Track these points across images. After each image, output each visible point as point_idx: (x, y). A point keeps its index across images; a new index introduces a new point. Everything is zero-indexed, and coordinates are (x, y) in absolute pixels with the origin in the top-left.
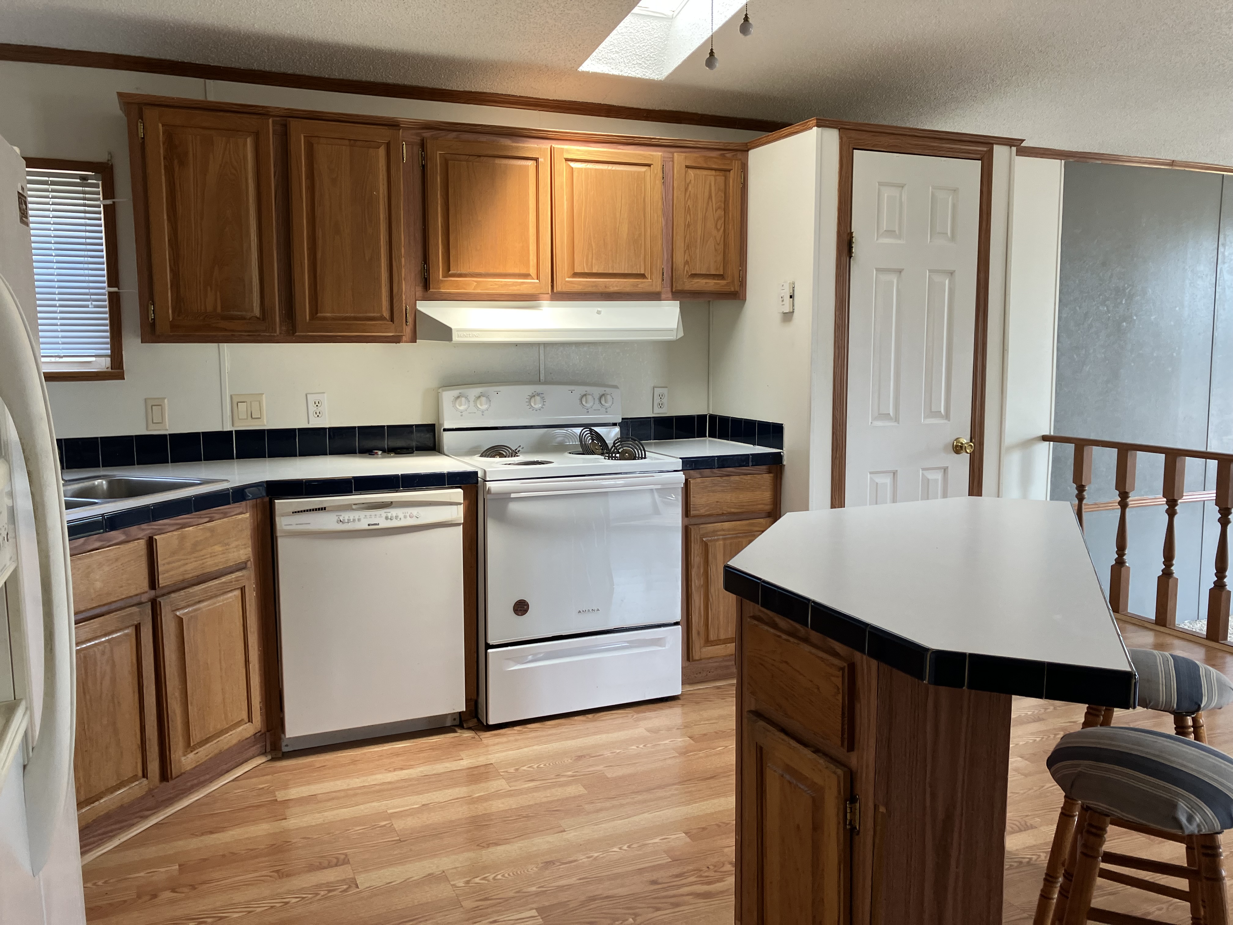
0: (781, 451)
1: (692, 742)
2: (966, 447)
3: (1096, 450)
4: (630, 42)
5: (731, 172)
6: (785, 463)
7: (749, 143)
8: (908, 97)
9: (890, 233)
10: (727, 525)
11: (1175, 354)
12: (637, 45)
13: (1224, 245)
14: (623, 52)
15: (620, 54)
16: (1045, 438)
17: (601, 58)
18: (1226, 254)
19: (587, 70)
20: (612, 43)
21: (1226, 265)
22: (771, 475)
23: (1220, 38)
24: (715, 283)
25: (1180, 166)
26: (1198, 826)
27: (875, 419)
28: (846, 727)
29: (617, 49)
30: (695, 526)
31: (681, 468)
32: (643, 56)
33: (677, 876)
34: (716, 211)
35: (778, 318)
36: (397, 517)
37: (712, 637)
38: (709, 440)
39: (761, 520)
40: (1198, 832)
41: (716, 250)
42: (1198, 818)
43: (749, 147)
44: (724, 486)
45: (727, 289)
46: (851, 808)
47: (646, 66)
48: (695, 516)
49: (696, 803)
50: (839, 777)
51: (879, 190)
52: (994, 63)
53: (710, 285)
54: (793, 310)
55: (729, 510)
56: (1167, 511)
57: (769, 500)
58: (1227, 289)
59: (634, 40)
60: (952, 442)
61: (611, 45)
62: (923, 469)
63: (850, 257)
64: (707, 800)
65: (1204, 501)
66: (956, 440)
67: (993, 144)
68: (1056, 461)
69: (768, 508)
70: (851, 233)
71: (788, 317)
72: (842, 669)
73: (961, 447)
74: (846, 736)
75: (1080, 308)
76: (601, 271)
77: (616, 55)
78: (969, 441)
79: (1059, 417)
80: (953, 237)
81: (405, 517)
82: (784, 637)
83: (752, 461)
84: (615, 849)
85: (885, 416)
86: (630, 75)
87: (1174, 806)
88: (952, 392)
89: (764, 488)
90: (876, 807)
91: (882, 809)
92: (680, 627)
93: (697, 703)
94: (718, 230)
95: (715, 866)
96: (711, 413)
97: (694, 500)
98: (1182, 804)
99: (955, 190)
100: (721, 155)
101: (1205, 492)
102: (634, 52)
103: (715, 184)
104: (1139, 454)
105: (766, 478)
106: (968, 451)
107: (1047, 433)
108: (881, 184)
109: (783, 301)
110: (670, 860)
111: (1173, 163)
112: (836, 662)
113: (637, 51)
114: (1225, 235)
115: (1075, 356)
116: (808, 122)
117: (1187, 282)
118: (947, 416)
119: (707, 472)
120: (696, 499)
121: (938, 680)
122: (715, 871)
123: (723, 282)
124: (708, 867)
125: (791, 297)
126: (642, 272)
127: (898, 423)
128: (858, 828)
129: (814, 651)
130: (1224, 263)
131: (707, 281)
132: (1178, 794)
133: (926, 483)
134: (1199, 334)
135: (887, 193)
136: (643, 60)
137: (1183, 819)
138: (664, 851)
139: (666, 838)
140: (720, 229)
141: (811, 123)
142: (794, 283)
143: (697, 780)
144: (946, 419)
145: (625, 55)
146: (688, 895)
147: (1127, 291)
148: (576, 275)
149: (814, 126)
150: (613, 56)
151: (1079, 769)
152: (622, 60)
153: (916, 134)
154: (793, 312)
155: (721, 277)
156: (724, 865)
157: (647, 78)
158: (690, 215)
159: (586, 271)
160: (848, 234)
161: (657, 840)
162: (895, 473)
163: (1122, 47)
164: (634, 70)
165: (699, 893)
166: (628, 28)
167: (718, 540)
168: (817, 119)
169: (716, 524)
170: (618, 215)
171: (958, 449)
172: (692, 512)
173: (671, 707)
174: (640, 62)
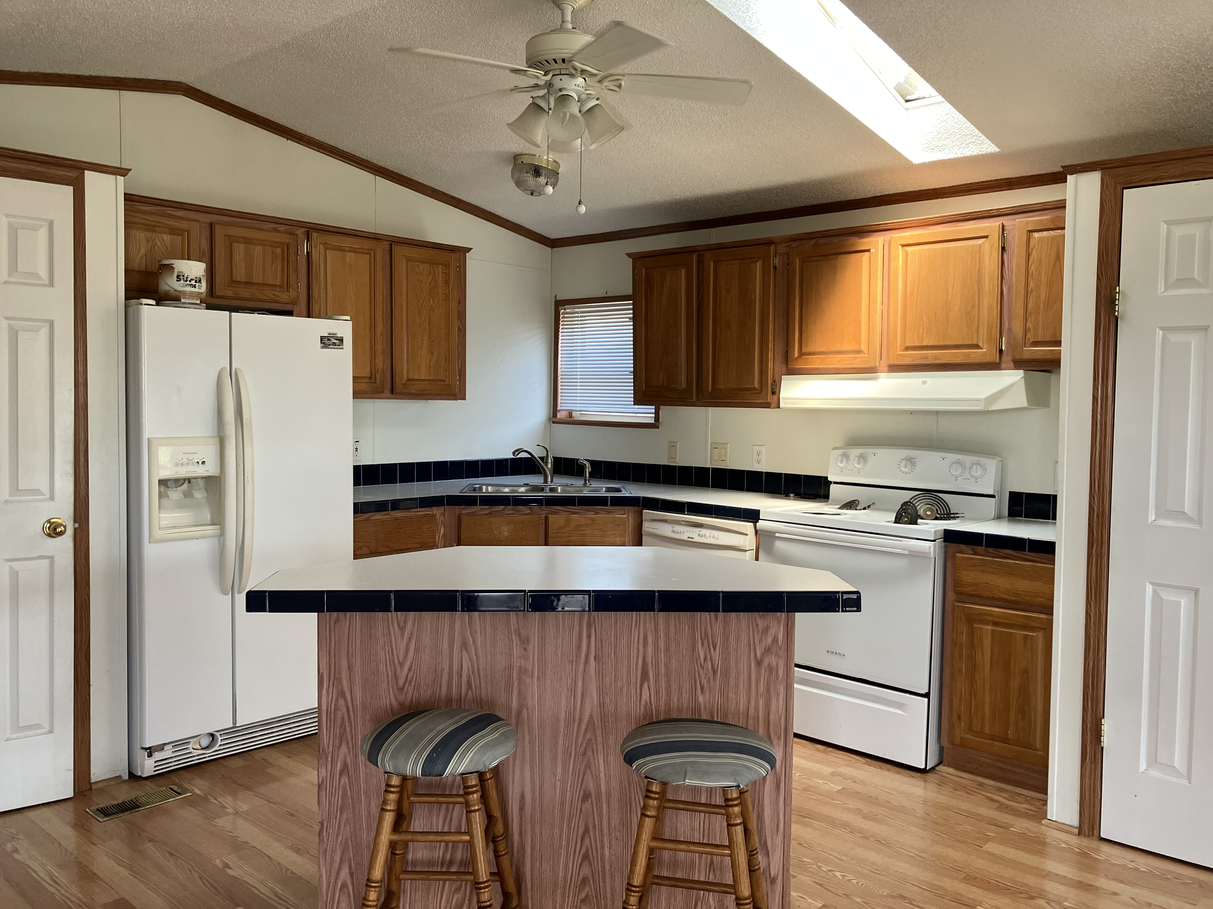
4: (956, 126)
6: (1057, 553)
12: (964, 126)
14: (952, 136)
15: (950, 139)
17: (933, 148)
19: (923, 162)
20: (938, 132)
29: (945, 136)
32: (973, 134)
36: (705, 535)
44: (995, 568)
47: (980, 142)
48: (960, 593)
55: (999, 595)
59: (959, 122)
61: (939, 133)
76: (931, 343)
77: (947, 141)
81: (710, 537)
86: (965, 155)
102: (964, 134)
113: (966, 131)
120: (962, 576)
126: (975, 343)
136: (975, 137)
145: (955, 138)
148: (907, 349)
150: (945, 143)
152: (954, 144)
157: (984, 153)
158: (1033, 280)
159: (917, 344)
164: (969, 149)
166: (949, 115)
169: (983, 607)
170: (950, 289)
172: (957, 588)
174: (973, 140)
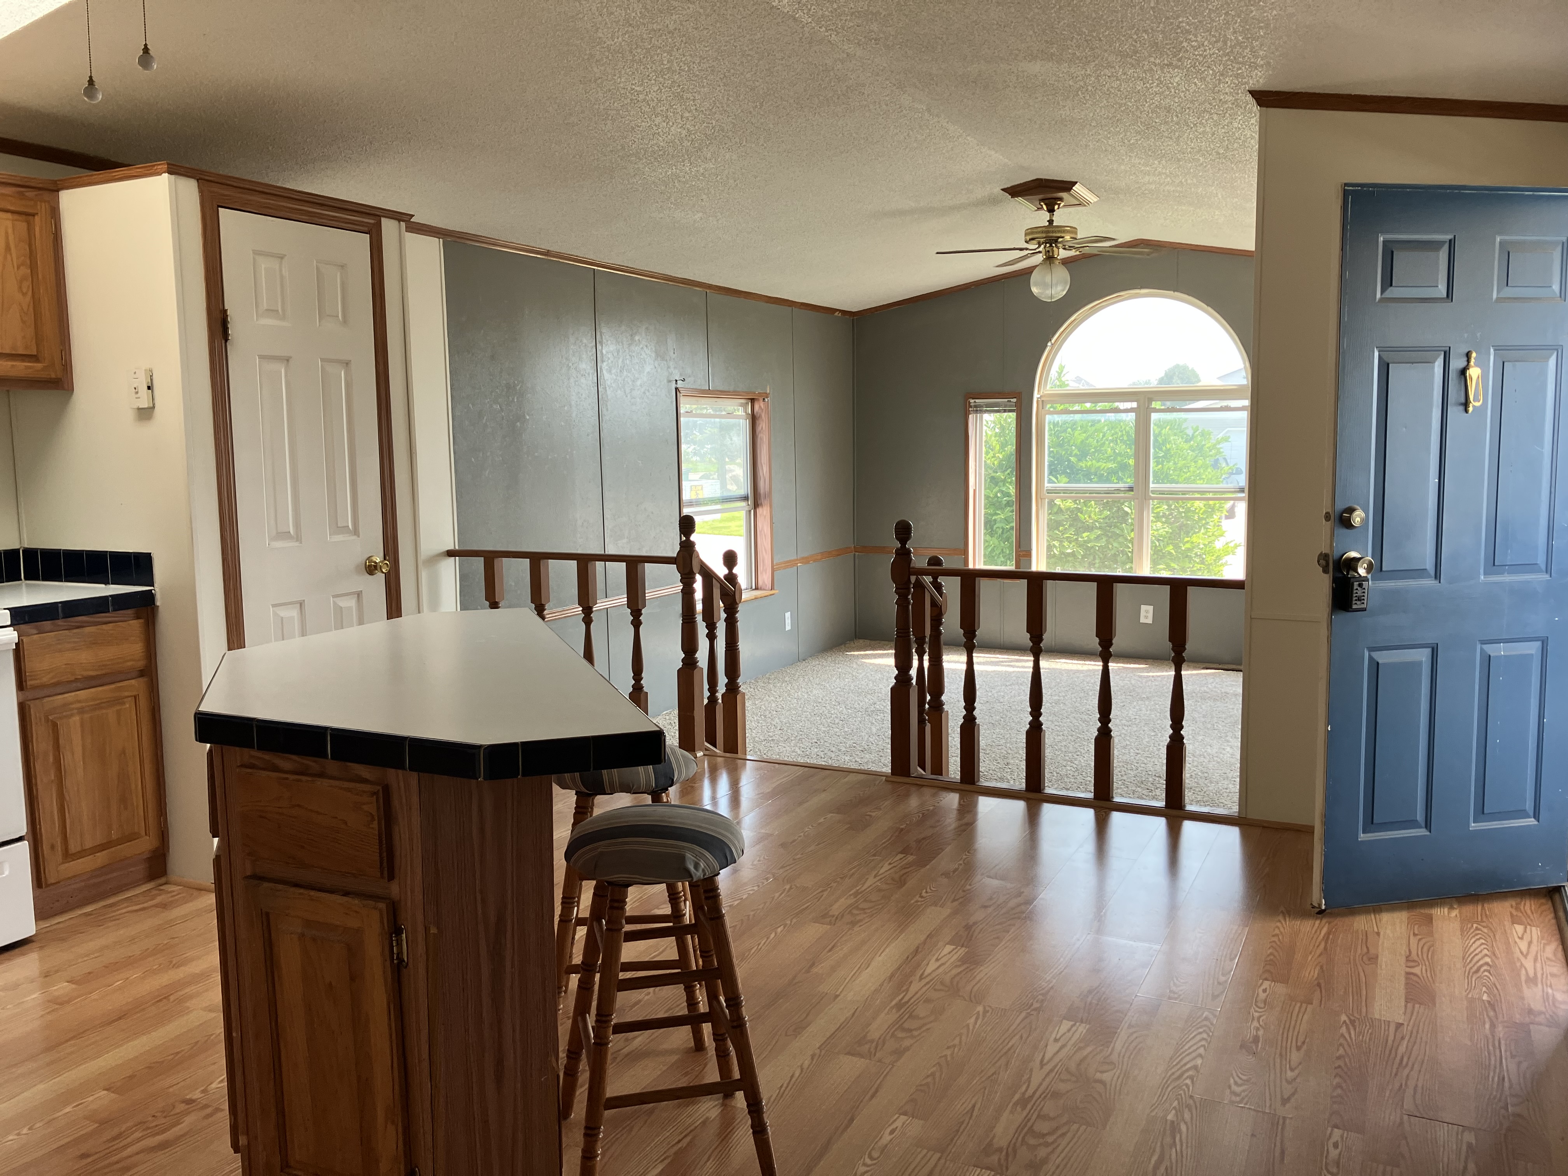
0: (152, 588)
1: (74, 986)
2: (381, 566)
3: (506, 563)
5: (36, 217)
6: (158, 603)
7: (59, 180)
8: (270, 148)
9: (271, 312)
10: (83, 694)
11: (568, 457)
13: (601, 343)
16: (450, 554)
18: (604, 352)
21: (605, 364)
22: (141, 621)
23: (596, 132)
24: (26, 366)
25: (554, 257)
26: (703, 870)
27: (272, 539)
28: (385, 854)
30: (37, 701)
31: (9, 623)
33: (114, 1139)
34: (18, 268)
35: (129, 416)
37: (73, 847)
38: (26, 584)
39: (133, 682)
40: (704, 876)
41: (24, 322)
42: (702, 865)
43: (60, 186)
44: (75, 642)
45: (44, 375)
46: (397, 940)
48: (34, 688)
49: (108, 1052)
50: (381, 911)
51: (254, 259)
52: (374, 124)
53: (19, 368)
54: (154, 404)
55: (86, 673)
56: (583, 620)
57: (141, 654)
58: (607, 388)
60: (364, 562)
62: (334, 596)
63: (226, 340)
64: (121, 1045)
65: (607, 609)
66: (369, 558)
67: (380, 216)
68: (464, 579)
69: (141, 664)
70: (225, 312)
71: (145, 414)
72: (375, 794)
73: (375, 567)
74: (385, 864)
75: (473, 405)
78: (382, 559)
79: (463, 527)
80: (345, 321)
82: (292, 777)
83: (112, 605)
84: (11, 1138)
85: (283, 535)
87: (683, 858)
88: (359, 504)
89: (133, 638)
90: (427, 929)
91: (433, 930)
92: (26, 842)
93: (63, 940)
94: (24, 294)
95: (163, 1112)
96: (26, 546)
97: (30, 665)
98: (688, 855)
99: (342, 266)
100: (19, 192)
101: (607, 600)
103: (14, 230)
104: (551, 562)
105: (135, 626)
106: (384, 570)
107: (451, 547)
108: (256, 253)
109: (137, 393)
110: (96, 1125)
111: (548, 253)
112: (368, 788)
114: (601, 333)
115: (473, 460)
116: (154, 165)
117: (572, 380)
118: (356, 532)
119: (47, 624)
120: (34, 664)
121: (493, 774)
122: (165, 1117)
123: (39, 366)
124: (154, 1116)
125: (149, 388)
127: (301, 543)
128: (406, 959)
129: (337, 783)
130: (603, 361)
131: (14, 363)
132: (683, 848)
133: (339, 610)
134: (588, 435)
135: (264, 264)
137: (691, 867)
138: (85, 1118)
139: (81, 1104)
140: (26, 293)
141: (159, 167)
142: (151, 371)
143: (100, 1027)
144: (355, 535)
146: (137, 1153)
147: (518, 388)
149: (165, 172)
151: (599, 850)
153: (293, 196)
154: (154, 407)
155: (34, 358)
156: (174, 1107)
160: (221, 311)
161: (68, 1110)
162: (301, 604)
163: (506, 129)
165: (153, 1147)
167: (72, 715)
168: (168, 164)
169: (66, 695)
171: (371, 569)
172: (30, 683)
173: (23, 954)
